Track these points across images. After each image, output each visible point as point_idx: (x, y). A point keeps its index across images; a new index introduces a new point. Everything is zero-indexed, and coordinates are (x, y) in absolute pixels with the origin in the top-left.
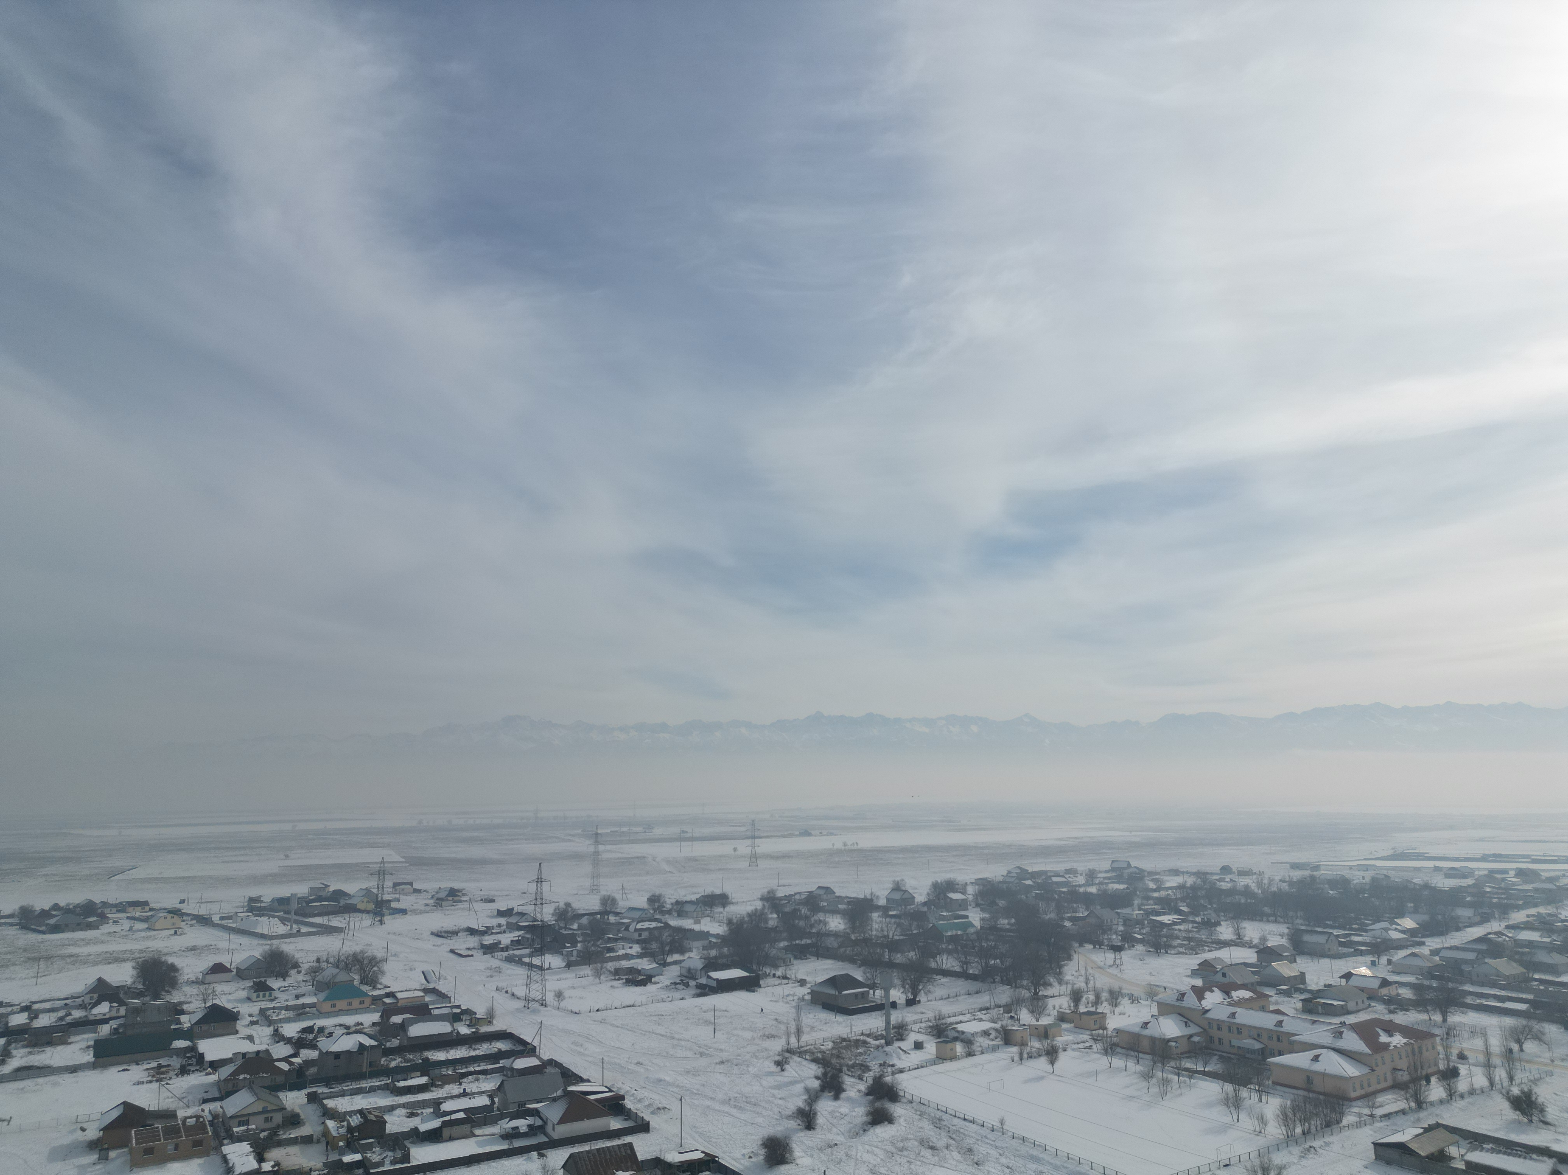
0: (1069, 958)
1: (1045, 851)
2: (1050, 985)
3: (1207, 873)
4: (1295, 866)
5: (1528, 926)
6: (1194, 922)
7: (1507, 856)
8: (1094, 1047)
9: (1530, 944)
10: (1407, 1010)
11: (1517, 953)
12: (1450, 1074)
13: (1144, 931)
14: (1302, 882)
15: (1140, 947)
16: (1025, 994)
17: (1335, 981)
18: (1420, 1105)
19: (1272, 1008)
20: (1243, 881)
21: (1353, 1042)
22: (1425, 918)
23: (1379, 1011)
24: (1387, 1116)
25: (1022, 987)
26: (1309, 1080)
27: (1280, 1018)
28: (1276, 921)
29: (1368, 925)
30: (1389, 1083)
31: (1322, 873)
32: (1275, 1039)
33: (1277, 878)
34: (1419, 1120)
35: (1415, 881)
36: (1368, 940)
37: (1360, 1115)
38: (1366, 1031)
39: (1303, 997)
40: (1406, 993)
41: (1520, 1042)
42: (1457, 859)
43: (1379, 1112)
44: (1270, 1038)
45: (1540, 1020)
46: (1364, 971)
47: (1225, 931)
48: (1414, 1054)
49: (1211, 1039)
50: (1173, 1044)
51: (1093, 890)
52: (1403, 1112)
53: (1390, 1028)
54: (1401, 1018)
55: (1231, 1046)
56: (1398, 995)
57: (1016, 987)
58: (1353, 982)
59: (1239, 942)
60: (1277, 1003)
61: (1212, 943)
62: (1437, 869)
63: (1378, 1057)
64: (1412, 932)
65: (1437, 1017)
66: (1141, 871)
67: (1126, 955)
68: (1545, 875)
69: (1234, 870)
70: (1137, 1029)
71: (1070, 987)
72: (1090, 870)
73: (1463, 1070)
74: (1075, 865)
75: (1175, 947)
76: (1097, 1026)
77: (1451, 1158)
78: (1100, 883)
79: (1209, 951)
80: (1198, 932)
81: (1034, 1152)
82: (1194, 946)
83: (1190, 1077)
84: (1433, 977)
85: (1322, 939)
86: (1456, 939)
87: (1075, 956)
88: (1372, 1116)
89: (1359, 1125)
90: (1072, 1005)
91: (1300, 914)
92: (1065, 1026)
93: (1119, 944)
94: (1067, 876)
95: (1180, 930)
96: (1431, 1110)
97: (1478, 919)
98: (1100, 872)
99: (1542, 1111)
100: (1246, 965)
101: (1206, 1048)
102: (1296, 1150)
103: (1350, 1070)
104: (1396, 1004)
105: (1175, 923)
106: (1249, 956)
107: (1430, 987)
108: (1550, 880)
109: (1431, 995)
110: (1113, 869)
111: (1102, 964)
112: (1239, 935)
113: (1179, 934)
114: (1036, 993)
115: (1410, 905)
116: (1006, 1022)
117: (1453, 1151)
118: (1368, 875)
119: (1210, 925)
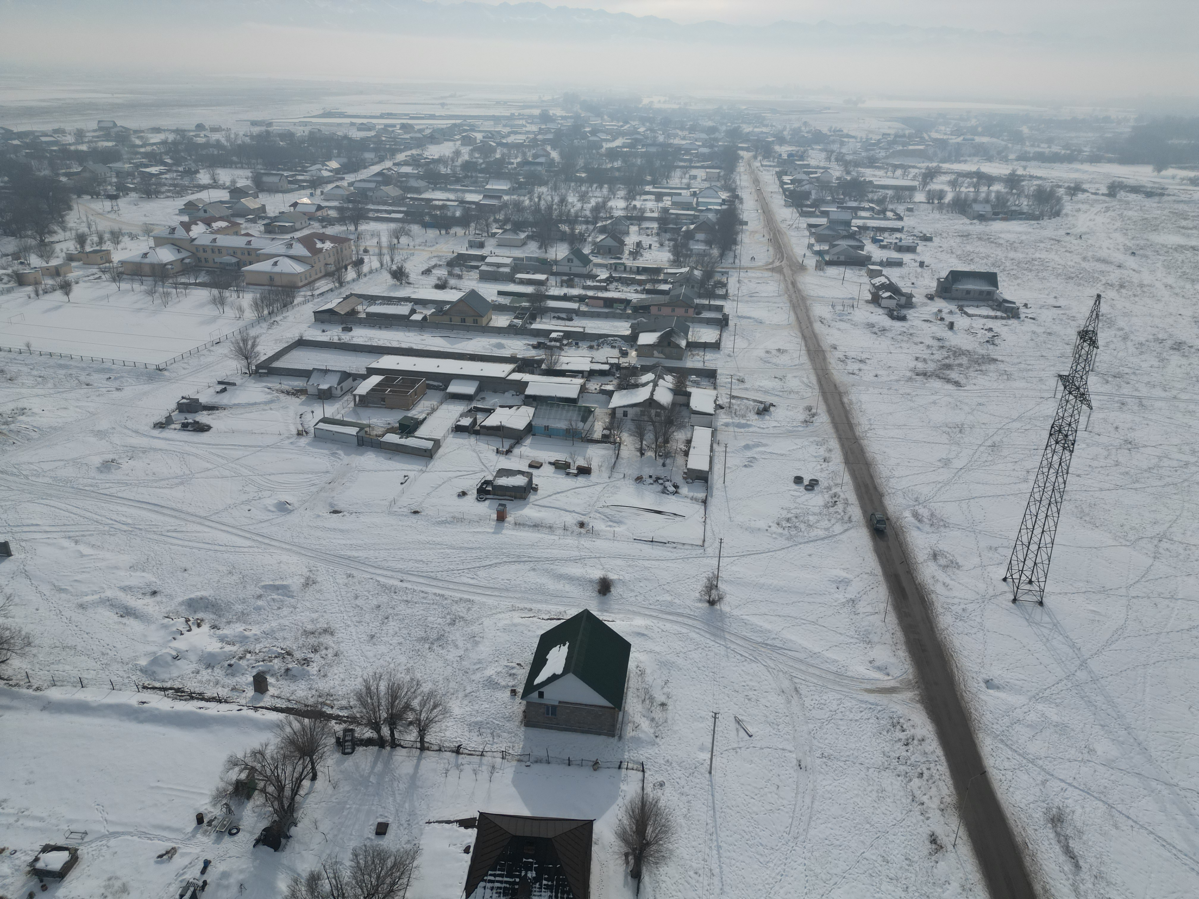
0: (70, 208)
1: (29, 112)
2: (55, 232)
3: (185, 131)
4: (254, 123)
5: (406, 163)
6: (177, 171)
7: (395, 115)
8: (103, 277)
9: (407, 175)
10: (334, 225)
11: (399, 181)
12: (360, 262)
13: (136, 181)
14: (259, 136)
15: (133, 195)
16: (32, 242)
17: (286, 209)
18: (341, 284)
19: (243, 232)
20: (215, 137)
21: (300, 250)
22: (345, 160)
23: (316, 227)
24: (322, 294)
25: (27, 236)
26: (271, 279)
27: (249, 239)
28: (242, 168)
29: (307, 167)
30: (323, 274)
31: (275, 128)
32: (246, 253)
33: (241, 133)
34: (340, 294)
35: (338, 133)
36: (308, 178)
37: (305, 296)
38: (308, 242)
39: (265, 222)
40: (333, 214)
41: (398, 238)
42: (365, 117)
43: (317, 292)
44: (243, 254)
45: (409, 223)
46: (306, 200)
47: (204, 178)
48: (338, 253)
49: (199, 260)
50: (170, 267)
51: (84, 148)
52: (331, 290)
53: (323, 238)
54: (330, 231)
55: (215, 262)
56: (328, 215)
57: (21, 237)
58: (299, 208)
59: (215, 185)
60: (246, 228)
61: (194, 187)
62: (352, 124)
63: (316, 257)
64: (337, 171)
65: (352, 228)
66: (127, 129)
67: (122, 203)
68: (417, 127)
69: (207, 127)
70: (138, 259)
71: (74, 232)
72: (78, 130)
73: (366, 259)
74: (62, 126)
75: (163, 193)
76: (104, 261)
77: (358, 312)
78: (88, 142)
79: (192, 194)
80: (182, 179)
81: (62, 362)
82: (179, 191)
83: (185, 289)
84: (350, 201)
85: (276, 179)
86: (365, 174)
87: (75, 206)
88: (312, 295)
89: (305, 302)
90: (78, 246)
91: (260, 161)
92: (74, 264)
93: (115, 193)
94: (56, 136)
95: (166, 179)
96: (348, 286)
97: (377, 160)
98: (89, 132)
99: (408, 277)
100: (222, 202)
101: (195, 266)
102: (265, 325)
103: (298, 268)
104: (327, 221)
105: (161, 173)
106: (224, 195)
107: (348, 208)
108: (420, 131)
109: (348, 214)
110: (100, 129)
111: (101, 211)
112: (214, 179)
113: (166, 182)
114: (42, 241)
115: (335, 151)
116: (16, 267)
117: (360, 308)
118: (307, 129)
119: (191, 173)
